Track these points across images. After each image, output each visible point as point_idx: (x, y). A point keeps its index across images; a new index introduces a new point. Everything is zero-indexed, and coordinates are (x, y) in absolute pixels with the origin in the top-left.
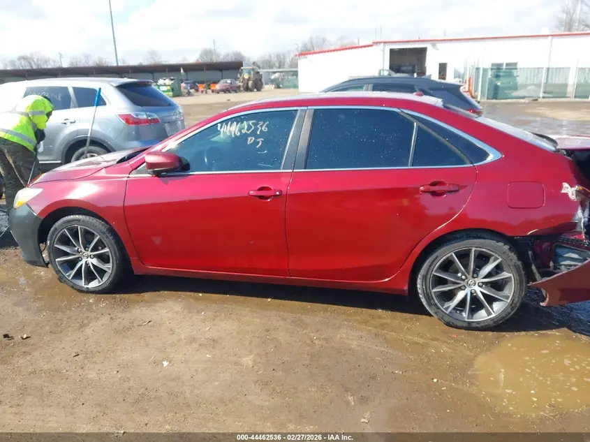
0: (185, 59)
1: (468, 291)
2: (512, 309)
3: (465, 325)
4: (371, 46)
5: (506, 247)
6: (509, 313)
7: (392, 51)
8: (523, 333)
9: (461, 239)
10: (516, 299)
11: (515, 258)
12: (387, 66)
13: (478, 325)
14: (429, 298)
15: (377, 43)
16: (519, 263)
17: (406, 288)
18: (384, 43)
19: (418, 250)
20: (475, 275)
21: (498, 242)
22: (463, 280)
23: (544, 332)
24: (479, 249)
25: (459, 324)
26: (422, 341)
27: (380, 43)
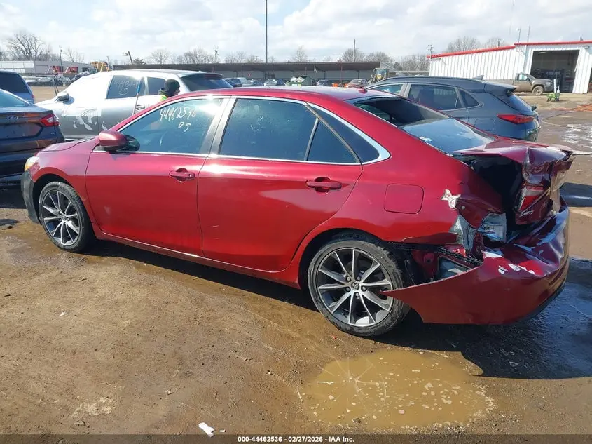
0: (329, 58)
1: (352, 293)
2: (392, 320)
3: (348, 328)
4: (513, 48)
5: (386, 253)
6: (390, 324)
7: (536, 53)
8: (408, 349)
9: (344, 238)
10: (396, 310)
11: (393, 265)
12: (528, 71)
13: (360, 331)
14: (317, 295)
15: (520, 44)
16: (398, 271)
17: (297, 282)
18: (527, 44)
19: (304, 244)
20: (358, 278)
21: (377, 246)
22: (347, 281)
23: (433, 352)
24: (359, 251)
25: (343, 327)
26: (295, 335)
27: (523, 44)
